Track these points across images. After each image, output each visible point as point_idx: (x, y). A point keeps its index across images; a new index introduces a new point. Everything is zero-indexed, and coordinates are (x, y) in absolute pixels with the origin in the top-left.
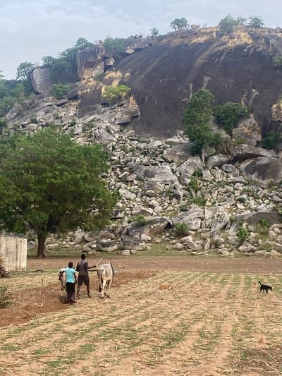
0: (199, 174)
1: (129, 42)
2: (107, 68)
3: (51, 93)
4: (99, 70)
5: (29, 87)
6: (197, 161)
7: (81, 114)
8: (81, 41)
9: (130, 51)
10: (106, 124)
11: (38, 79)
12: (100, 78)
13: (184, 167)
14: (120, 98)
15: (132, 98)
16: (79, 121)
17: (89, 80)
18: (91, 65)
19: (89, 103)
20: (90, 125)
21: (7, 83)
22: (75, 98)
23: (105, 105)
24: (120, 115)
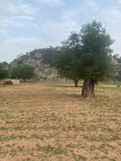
0: (51, 70)
1: (43, 49)
2: (39, 53)
3: (31, 57)
4: (38, 54)
5: (27, 56)
6: (51, 68)
7: (35, 61)
8: (35, 49)
9: (43, 51)
10: (38, 62)
11: (29, 55)
12: (38, 55)
13: (49, 69)
14: (40, 58)
15: (42, 59)
16: (34, 62)
17: (36, 55)
18: (37, 53)
19: (36, 59)
20: (36, 62)
21: (24, 55)
22: (34, 58)
23: (38, 59)
24: (41, 61)
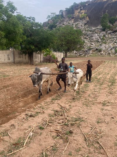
0: (104, 36)
1: (86, 2)
2: (81, 10)
3: (67, 17)
4: (79, 10)
5: (62, 16)
6: (104, 33)
7: (75, 22)
8: (75, 3)
9: (87, 5)
10: (81, 24)
11: (64, 14)
12: (79, 12)
13: (101, 34)
14: (84, 17)
15: (87, 17)
16: (74, 24)
17: (76, 13)
18: (77, 9)
19: (77, 19)
20: (77, 25)
21: (57, 15)
22: (73, 18)
23: (81, 19)
24: (84, 22)
